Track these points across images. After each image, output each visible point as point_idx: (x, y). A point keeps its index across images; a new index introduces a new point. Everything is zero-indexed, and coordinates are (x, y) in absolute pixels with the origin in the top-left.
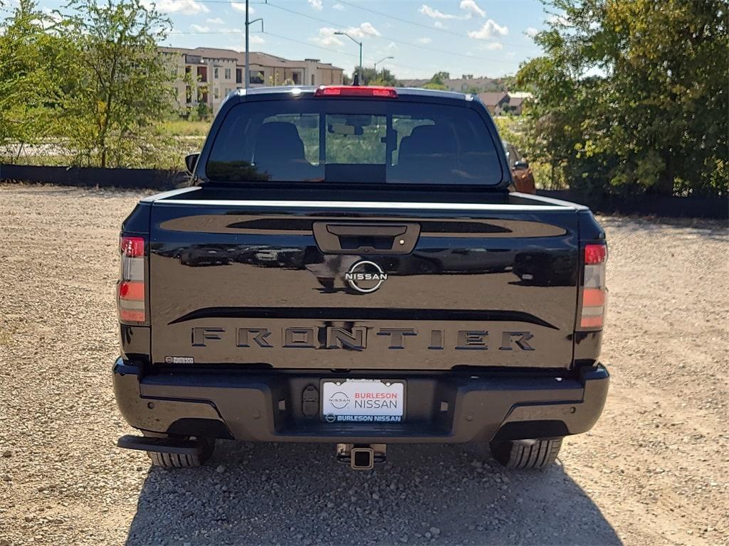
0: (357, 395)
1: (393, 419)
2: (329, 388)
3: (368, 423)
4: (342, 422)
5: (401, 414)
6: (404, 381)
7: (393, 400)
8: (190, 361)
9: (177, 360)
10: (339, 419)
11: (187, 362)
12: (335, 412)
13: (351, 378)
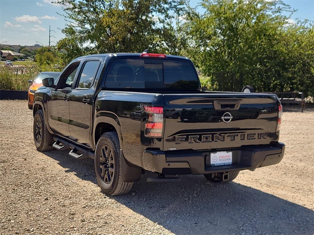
0: (220, 157)
1: (230, 164)
2: (212, 155)
3: (223, 166)
4: (216, 166)
5: (231, 162)
6: (232, 151)
7: (229, 158)
8: (175, 149)
9: (171, 149)
10: (215, 165)
11: (174, 149)
12: (214, 163)
13: (218, 151)
